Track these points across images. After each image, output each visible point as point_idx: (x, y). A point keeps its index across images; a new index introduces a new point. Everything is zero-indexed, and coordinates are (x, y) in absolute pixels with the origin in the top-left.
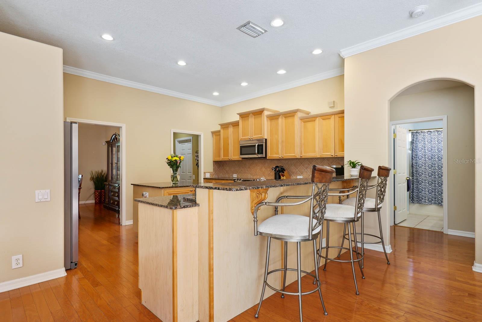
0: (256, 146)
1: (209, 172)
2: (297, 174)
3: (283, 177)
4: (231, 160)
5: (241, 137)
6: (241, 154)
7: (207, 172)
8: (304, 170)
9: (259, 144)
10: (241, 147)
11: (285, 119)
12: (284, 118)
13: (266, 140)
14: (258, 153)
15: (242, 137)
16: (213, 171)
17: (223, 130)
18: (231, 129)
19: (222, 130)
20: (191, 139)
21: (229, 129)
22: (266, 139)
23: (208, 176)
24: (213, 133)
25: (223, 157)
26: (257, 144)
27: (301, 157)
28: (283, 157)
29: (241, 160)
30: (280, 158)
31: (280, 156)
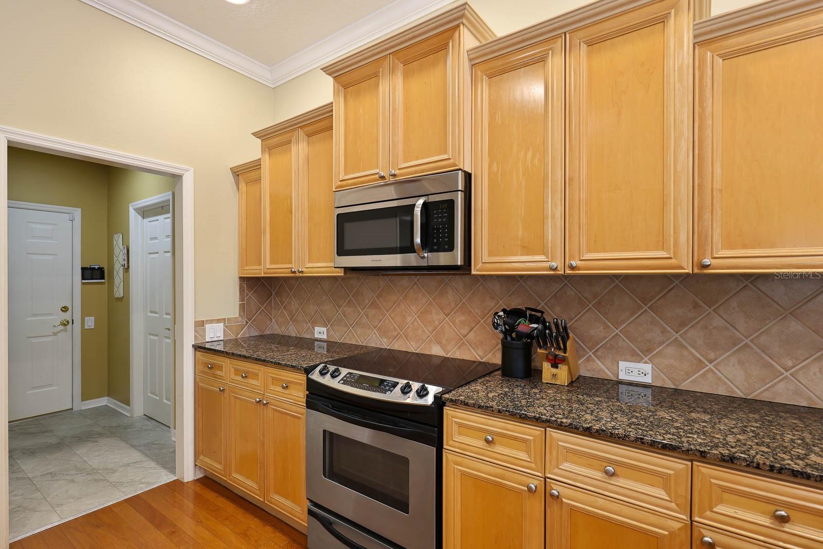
0: (418, 211)
1: (218, 321)
2: (616, 352)
3: (555, 366)
4: (298, 274)
5: (341, 174)
6: (342, 251)
7: (211, 321)
8: (664, 331)
9: (432, 199)
10: (343, 219)
11: (589, 54)
12: (584, 47)
13: (468, 177)
14: (427, 244)
15: (346, 174)
16: (237, 315)
17: (270, 155)
18: (300, 149)
19: (267, 156)
20: (169, 200)
21: (294, 148)
22: (470, 175)
23: (215, 334)
24: (237, 172)
25: (271, 263)
26: (421, 202)
27: (707, 267)
28: (572, 268)
29: (342, 274)
30: (556, 269)
31: (554, 264)
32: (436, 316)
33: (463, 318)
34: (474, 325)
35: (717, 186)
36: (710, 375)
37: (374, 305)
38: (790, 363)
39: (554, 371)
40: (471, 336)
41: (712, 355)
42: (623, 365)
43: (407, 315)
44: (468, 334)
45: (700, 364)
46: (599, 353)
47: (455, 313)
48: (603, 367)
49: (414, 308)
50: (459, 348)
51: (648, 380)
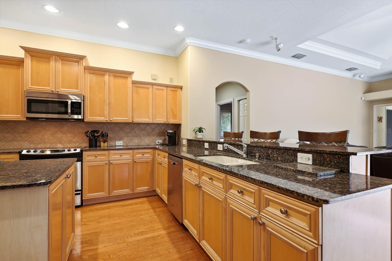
0: (69, 103)
2: (115, 140)
5: (29, 85)
6: (30, 112)
8: (125, 134)
9: (74, 101)
11: (114, 78)
12: (113, 76)
13: (84, 96)
15: (32, 86)
27: (133, 121)
28: (111, 121)
29: (25, 120)
30: (107, 121)
31: (107, 119)
32: (59, 135)
33: (71, 135)
34: (75, 137)
35: (135, 108)
36: (132, 142)
37: (24, 132)
38: (144, 138)
39: (104, 144)
40: (74, 140)
41: (133, 138)
42: (117, 142)
43: (45, 135)
44: (73, 139)
45: (131, 140)
46: (112, 140)
47: (68, 133)
48: (113, 144)
49: (48, 133)
50: (69, 144)
51: (122, 144)
